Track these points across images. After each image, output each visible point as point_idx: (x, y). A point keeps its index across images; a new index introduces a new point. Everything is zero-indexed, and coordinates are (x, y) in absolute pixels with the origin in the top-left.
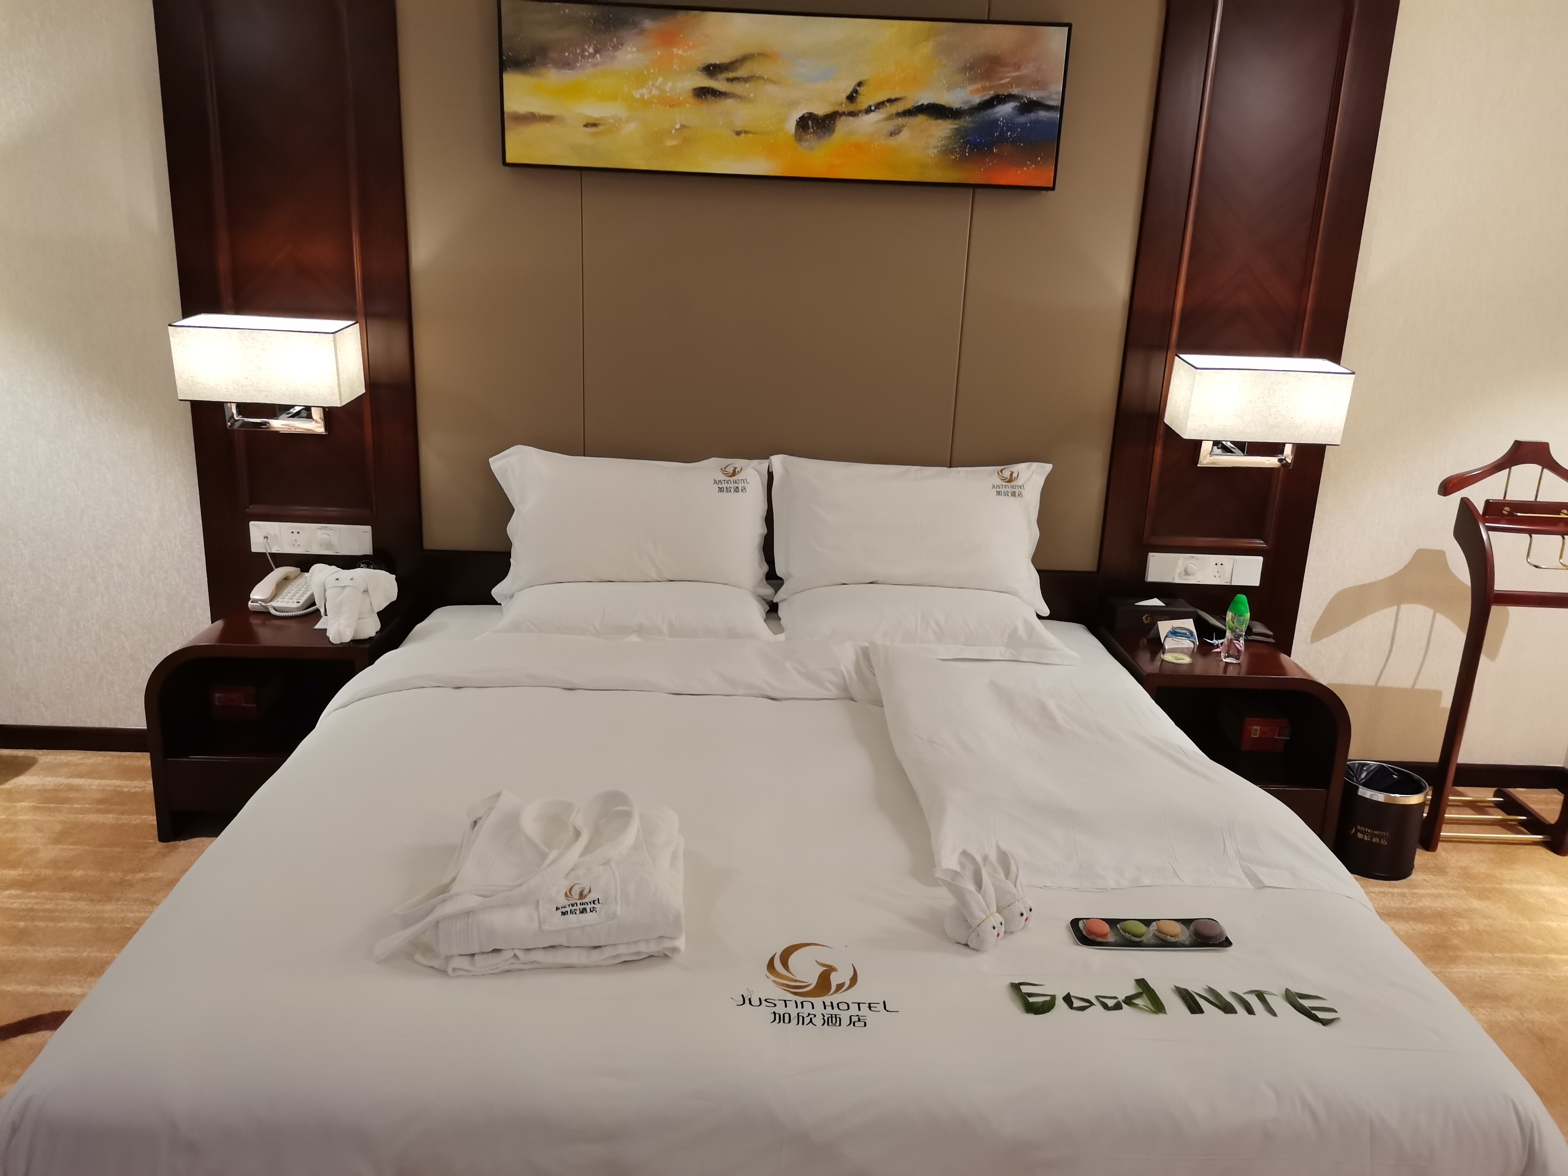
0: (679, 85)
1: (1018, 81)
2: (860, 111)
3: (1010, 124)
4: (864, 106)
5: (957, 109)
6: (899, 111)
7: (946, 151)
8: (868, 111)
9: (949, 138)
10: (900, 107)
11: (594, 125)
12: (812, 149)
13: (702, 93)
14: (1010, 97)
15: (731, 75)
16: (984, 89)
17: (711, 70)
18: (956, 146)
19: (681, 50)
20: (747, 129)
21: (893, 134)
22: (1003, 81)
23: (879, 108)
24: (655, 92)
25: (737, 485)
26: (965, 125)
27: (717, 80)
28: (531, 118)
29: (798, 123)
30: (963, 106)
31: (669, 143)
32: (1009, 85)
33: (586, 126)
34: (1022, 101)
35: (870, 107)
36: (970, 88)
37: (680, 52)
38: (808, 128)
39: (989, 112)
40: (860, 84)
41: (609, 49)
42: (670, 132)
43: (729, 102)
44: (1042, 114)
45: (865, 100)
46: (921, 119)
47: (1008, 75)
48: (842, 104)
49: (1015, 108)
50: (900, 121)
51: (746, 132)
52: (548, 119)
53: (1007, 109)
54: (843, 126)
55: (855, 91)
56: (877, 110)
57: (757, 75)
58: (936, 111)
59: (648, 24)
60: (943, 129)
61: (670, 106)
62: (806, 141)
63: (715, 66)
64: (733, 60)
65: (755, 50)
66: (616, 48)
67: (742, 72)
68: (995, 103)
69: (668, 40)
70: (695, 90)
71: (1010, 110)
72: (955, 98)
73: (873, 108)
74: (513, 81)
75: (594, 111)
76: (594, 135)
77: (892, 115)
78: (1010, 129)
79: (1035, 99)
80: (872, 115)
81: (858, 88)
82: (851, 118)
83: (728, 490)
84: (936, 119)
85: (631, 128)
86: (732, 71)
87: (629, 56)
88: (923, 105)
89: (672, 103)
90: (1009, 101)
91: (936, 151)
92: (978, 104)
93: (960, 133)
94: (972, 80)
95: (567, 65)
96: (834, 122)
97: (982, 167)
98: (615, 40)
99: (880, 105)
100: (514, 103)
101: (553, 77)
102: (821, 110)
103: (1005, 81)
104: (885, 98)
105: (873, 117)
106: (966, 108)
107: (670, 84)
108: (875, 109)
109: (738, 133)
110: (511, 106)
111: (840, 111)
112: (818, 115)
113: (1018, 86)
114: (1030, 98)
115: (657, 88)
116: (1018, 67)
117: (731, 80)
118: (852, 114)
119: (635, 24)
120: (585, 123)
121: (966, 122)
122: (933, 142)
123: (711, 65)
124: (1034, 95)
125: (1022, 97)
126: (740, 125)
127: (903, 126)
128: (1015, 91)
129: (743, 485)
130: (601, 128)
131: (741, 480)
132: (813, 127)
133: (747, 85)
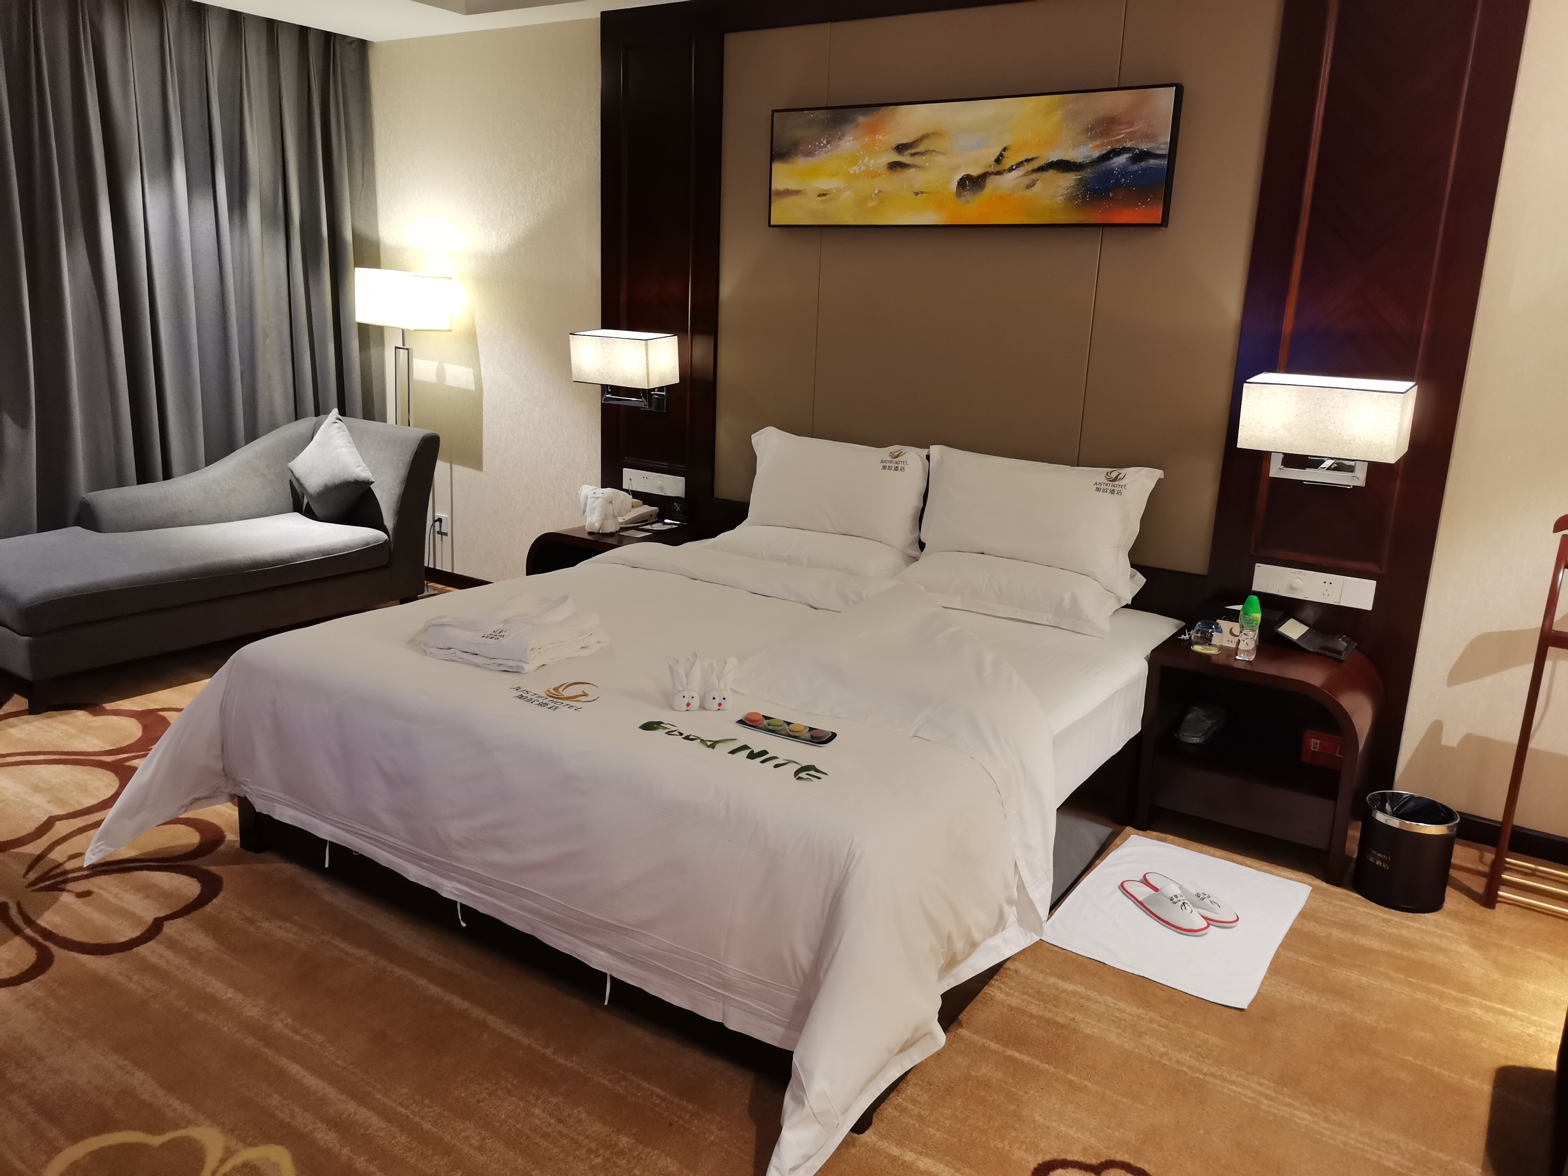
0: (879, 161)
1: (1131, 136)
2: (1004, 171)
3: (1124, 171)
4: (1007, 167)
5: (1080, 163)
6: (1034, 168)
7: (1071, 198)
8: (1011, 170)
9: (1073, 187)
10: (1035, 165)
11: (824, 195)
12: (968, 202)
13: (894, 166)
14: (1124, 150)
15: (913, 151)
16: (1102, 145)
17: (900, 148)
18: (1078, 193)
19: (880, 136)
20: (923, 191)
21: (1029, 187)
22: (1118, 137)
23: (1019, 167)
24: (863, 168)
25: (897, 465)
26: (1087, 175)
27: (903, 155)
28: (788, 193)
29: (959, 182)
30: (1085, 160)
31: (871, 204)
32: (1124, 140)
33: (819, 196)
34: (1135, 152)
35: (1012, 166)
36: (1091, 145)
37: (880, 137)
38: (966, 186)
39: (1107, 163)
40: (1005, 149)
41: (835, 140)
42: (871, 196)
43: (912, 171)
44: (1152, 162)
45: (1008, 162)
46: (1051, 173)
47: (1123, 132)
48: (991, 166)
49: (1128, 159)
50: (1035, 176)
51: (922, 193)
52: (796, 192)
53: (1122, 159)
54: (992, 183)
55: (1001, 155)
56: (1017, 169)
57: (931, 149)
58: (1063, 166)
59: (861, 119)
60: (1069, 180)
61: (872, 177)
62: (964, 196)
63: (902, 145)
64: (916, 139)
65: (930, 131)
66: (840, 139)
67: (921, 148)
68: (1112, 155)
69: (874, 129)
70: (889, 164)
71: (1124, 160)
72: (1078, 154)
73: (1014, 167)
74: (777, 167)
75: (824, 184)
76: (824, 202)
77: (1029, 171)
78: (1124, 176)
79: (1146, 150)
80: (1013, 172)
81: (1003, 153)
82: (998, 177)
83: (890, 468)
84: (1063, 172)
85: (847, 195)
86: (915, 147)
87: (848, 144)
88: (1053, 161)
89: (872, 175)
90: (1124, 153)
91: (1062, 198)
92: (1098, 158)
93: (1081, 183)
94: (1092, 139)
95: (809, 154)
96: (985, 181)
97: (1100, 210)
98: (840, 133)
99: (1019, 165)
100: (778, 184)
101: (801, 163)
102: (975, 172)
103: (1121, 137)
104: (1023, 159)
105: (1014, 174)
106: (1088, 161)
107: (873, 161)
108: (1016, 168)
109: (916, 194)
110: (777, 185)
111: (990, 172)
112: (973, 176)
113: (1131, 140)
114: (1141, 149)
115: (864, 165)
116: (1131, 124)
117: (913, 155)
118: (999, 173)
119: (853, 120)
120: (817, 194)
121: (1088, 173)
122: (1061, 191)
123: (900, 145)
124: (1144, 147)
125: (1135, 149)
126: (917, 187)
127: (1037, 180)
128: (1129, 145)
129: (903, 466)
130: (828, 196)
131: (902, 462)
132: (969, 186)
133: (924, 158)
